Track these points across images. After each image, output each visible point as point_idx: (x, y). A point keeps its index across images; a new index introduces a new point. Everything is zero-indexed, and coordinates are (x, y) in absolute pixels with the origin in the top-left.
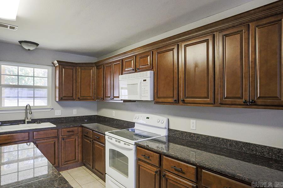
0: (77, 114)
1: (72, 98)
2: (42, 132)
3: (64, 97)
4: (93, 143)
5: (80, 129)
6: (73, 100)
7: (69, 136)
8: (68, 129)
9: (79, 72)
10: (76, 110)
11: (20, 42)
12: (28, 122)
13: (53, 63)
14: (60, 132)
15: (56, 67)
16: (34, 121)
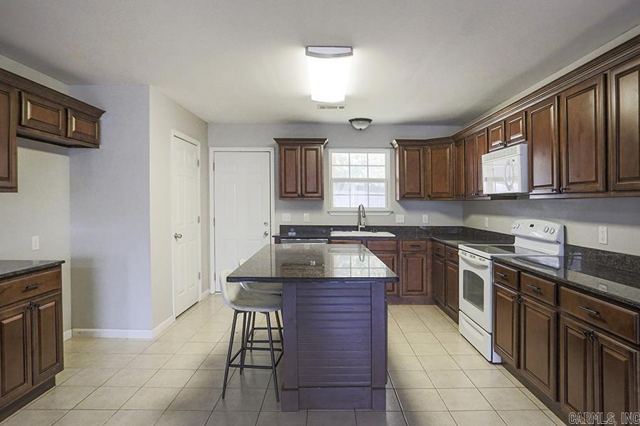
0: (428, 223)
1: (418, 196)
2: (377, 242)
3: (408, 193)
4: (445, 264)
5: (429, 244)
6: (421, 198)
7: (413, 253)
8: (412, 243)
9: (429, 154)
10: (427, 216)
11: (351, 121)
12: (362, 230)
13: (391, 144)
14: (401, 246)
15: (396, 149)
16: (368, 229)
